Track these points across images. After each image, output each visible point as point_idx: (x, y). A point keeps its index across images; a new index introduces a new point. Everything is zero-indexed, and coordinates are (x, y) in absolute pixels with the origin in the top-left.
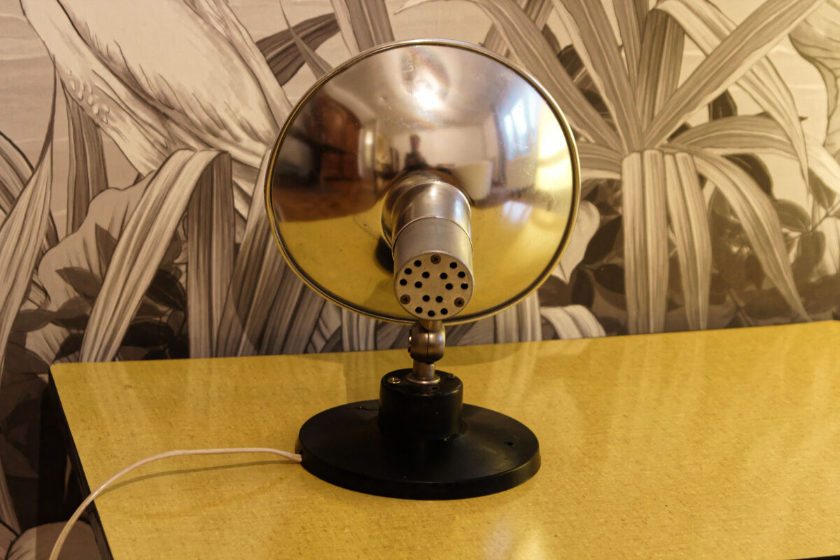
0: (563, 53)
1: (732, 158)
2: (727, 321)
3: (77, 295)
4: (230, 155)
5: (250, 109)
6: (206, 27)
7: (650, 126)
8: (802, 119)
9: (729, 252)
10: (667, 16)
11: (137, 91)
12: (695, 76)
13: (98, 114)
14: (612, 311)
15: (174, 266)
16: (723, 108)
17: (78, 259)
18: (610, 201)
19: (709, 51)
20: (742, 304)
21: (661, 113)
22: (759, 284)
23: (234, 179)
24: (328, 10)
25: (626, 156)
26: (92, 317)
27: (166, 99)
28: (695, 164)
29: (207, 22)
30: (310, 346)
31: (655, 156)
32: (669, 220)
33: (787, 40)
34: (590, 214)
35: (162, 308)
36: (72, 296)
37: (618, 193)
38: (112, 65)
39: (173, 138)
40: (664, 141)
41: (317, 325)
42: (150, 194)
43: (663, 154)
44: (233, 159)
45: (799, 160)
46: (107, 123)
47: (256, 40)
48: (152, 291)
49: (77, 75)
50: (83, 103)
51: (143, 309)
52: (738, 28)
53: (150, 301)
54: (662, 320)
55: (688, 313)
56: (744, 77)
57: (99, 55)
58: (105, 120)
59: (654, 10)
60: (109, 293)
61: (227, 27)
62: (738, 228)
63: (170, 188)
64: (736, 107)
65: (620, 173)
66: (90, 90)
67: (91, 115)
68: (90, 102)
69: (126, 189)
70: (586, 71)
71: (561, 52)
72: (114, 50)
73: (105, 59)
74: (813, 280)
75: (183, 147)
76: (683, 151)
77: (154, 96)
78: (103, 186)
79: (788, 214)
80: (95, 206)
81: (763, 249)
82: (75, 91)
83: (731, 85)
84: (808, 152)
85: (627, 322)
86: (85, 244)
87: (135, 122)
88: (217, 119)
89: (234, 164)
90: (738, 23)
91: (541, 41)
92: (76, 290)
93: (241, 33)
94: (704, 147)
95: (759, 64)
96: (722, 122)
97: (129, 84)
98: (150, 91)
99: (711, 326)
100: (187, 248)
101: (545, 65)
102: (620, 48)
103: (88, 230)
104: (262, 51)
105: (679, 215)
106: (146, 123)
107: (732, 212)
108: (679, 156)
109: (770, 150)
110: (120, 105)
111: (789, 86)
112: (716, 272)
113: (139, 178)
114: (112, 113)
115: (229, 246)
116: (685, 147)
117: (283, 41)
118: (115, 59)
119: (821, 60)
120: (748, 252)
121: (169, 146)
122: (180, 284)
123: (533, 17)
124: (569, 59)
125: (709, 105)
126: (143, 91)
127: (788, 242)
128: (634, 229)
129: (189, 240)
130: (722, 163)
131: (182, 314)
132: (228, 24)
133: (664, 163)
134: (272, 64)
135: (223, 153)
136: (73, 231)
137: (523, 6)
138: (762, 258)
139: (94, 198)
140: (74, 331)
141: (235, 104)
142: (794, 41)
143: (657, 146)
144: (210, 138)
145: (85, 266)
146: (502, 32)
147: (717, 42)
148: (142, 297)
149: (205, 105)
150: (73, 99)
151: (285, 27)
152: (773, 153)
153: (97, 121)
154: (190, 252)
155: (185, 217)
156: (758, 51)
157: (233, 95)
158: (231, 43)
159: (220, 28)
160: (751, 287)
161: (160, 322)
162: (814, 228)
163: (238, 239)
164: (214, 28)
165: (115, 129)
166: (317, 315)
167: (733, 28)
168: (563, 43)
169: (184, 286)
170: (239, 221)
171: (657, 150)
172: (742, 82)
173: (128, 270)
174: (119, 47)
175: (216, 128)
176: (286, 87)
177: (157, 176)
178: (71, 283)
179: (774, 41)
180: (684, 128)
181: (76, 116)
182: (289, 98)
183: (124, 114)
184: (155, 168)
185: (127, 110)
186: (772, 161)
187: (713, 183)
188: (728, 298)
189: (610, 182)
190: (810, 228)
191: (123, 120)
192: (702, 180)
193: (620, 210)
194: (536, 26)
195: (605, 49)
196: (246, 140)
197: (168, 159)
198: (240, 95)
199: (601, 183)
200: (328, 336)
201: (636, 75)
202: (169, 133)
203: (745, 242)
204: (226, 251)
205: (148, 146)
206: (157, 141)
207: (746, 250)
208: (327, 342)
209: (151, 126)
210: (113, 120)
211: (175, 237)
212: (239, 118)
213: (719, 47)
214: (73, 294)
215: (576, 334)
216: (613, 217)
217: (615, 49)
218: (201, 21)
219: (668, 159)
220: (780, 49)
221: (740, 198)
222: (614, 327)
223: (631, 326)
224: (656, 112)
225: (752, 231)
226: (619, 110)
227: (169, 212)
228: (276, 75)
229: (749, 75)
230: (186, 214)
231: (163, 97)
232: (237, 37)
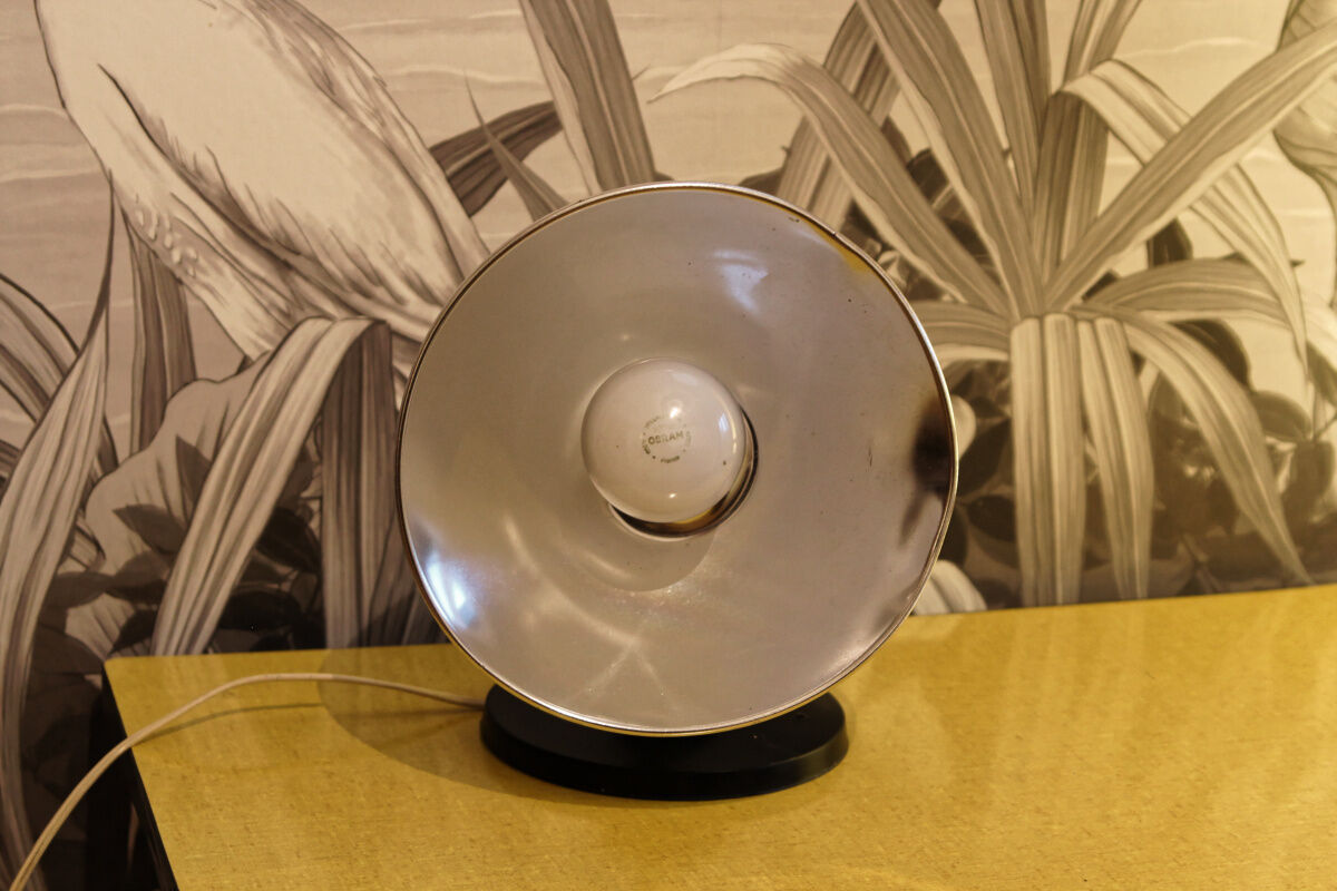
0: (915, 163)
1: (1184, 327)
2: (1179, 585)
3: (147, 548)
6: (350, 125)
7: (1053, 277)
8: (1295, 264)
9: (1180, 474)
10: (1079, 104)
11: (242, 226)
12: (1127, 195)
13: (180, 263)
14: (995, 570)
15: (300, 502)
16: (1170, 247)
17: (148, 491)
18: (992, 396)
19: (1147, 157)
20: (1202, 557)
21: (1071, 256)
22: (1229, 527)
23: (396, 364)
24: (542, 97)
25: (1016, 324)
26: (171, 583)
27: (288, 238)
28: (1126, 337)
29: (352, 117)
31: (1063, 324)
32: (1085, 426)
33: (1270, 140)
34: (960, 417)
35: (282, 570)
36: (139, 551)
37: (1004, 384)
38: (202, 186)
39: (298, 300)
40: (1077, 299)
42: (263, 389)
43: (1076, 320)
44: (393, 333)
45: (1292, 330)
46: (194, 277)
47: (431, 143)
48: (266, 542)
49: (146, 201)
50: (157, 246)
51: (252, 570)
52: (1193, 120)
53: (263, 559)
54: (1075, 583)
55: (1117, 573)
56: (1203, 198)
57: (181, 169)
58: (191, 272)
59: (1059, 94)
60: (198, 545)
61: (383, 124)
62: (1195, 437)
63: (294, 378)
64: (1189, 247)
65: (1008, 350)
66: (167, 224)
67: (168, 264)
68: (168, 243)
69: (224, 380)
70: (952, 191)
71: (913, 161)
72: (205, 161)
73: (192, 177)
74: (1316, 518)
76: (1106, 315)
77: (269, 235)
78: (188, 376)
79: (1274, 414)
80: (176, 408)
81: (1235, 470)
82: (143, 227)
83: (1182, 212)
84: (1307, 316)
85: (1019, 588)
86: (160, 469)
88: (369, 270)
89: (396, 342)
90: (1193, 113)
91: (880, 144)
92: (146, 540)
93: (405, 134)
94: (1139, 310)
95: (1226, 177)
96: (1169, 270)
97: (230, 216)
98: (262, 226)
99: (1155, 593)
100: (320, 475)
101: (886, 181)
102: (1005, 154)
103: (164, 446)
105: (1101, 417)
106: (255, 276)
107: (1186, 411)
108: (1101, 323)
109: (1244, 313)
110: (215, 249)
111: (1274, 210)
112: (1161, 507)
113: (245, 364)
114: (202, 262)
115: (387, 469)
116: (1110, 308)
117: (472, 145)
118: (206, 174)
119: (1325, 170)
120: (1212, 477)
121: (292, 312)
122: (311, 531)
123: (867, 105)
124: (925, 172)
125: (1148, 243)
126: (252, 227)
127: (1275, 460)
128: (1029, 440)
129: (326, 462)
130: (1167, 334)
131: (313, 579)
132: (386, 120)
133: (1076, 335)
134: (455, 182)
135: (378, 323)
136: (142, 447)
137: (852, 87)
138: (1234, 483)
139: (173, 395)
140: (143, 606)
141: (397, 245)
142: (1282, 140)
143: (1066, 308)
145: (160, 503)
146: (817, 128)
147: (1159, 143)
148: (252, 549)
149: (350, 248)
150: (140, 239)
151: (474, 124)
152: (1251, 318)
153: (179, 273)
154: (325, 480)
155: (317, 426)
156: (1224, 157)
157: (393, 233)
158: (391, 151)
159: (372, 126)
160: (1217, 532)
161: (279, 591)
162: (1317, 436)
164: (363, 126)
165: (207, 287)
167: (1185, 120)
168: (916, 146)
169: (317, 533)
171: (1069, 314)
172: (1200, 207)
173: (228, 508)
174: (213, 155)
175: (366, 283)
176: (478, 217)
177: (275, 360)
178: (138, 530)
179: (1250, 141)
180: (1109, 279)
181: (145, 265)
182: (484, 236)
183: (221, 263)
184: (270, 347)
185: (227, 257)
186: (1249, 331)
187: (1156, 367)
188: (1181, 549)
189: (992, 366)
190: (1311, 436)
191: (219, 271)
192: (1137, 361)
193: (1007, 410)
194: (872, 120)
195: (981, 154)
196: (414, 302)
197: (290, 333)
198: (405, 233)
199: (977, 367)
201: (1031, 195)
202: (292, 292)
203: (1206, 460)
204: (383, 479)
205: (259, 313)
206: (273, 304)
207: (1208, 472)
210: (204, 271)
211: (302, 456)
212: (402, 267)
213: (1162, 151)
214: (141, 547)
215: (940, 607)
216: (996, 421)
217: (998, 156)
218: (343, 116)
219: (1084, 328)
220: (1260, 153)
221: (1199, 391)
222: (1000, 596)
223: (1027, 595)
224: (1064, 255)
225: (1217, 441)
226: (1004, 251)
227: (291, 418)
228: (462, 200)
229: (1211, 194)
230: (319, 420)
231: (283, 236)
232: (400, 141)
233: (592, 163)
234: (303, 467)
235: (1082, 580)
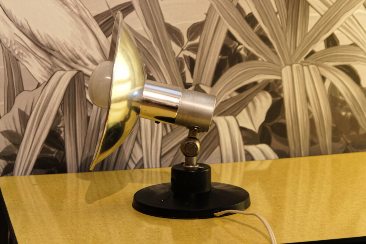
0: (248, 17)
1: (339, 67)
2: (343, 150)
3: (10, 144)
4: (83, 73)
5: (92, 49)
6: (68, 10)
7: (294, 52)
9: (340, 115)
11: (36, 42)
12: (316, 26)
13: (18, 54)
14: (281, 147)
15: (58, 128)
16: (332, 41)
17: (10, 126)
18: (277, 91)
19: (323, 13)
20: (349, 142)
21: (300, 45)
22: (357, 132)
23: (86, 84)
25: (283, 67)
26: (18, 154)
27: (51, 46)
28: (319, 71)
29: (69, 8)
30: (128, 167)
31: (298, 67)
32: (308, 100)
33: (362, 6)
34: (267, 97)
35: (53, 150)
36: (8, 145)
37: (280, 87)
38: (24, 30)
39: (54, 65)
40: (303, 59)
41: (130, 157)
42: (45, 92)
43: (303, 66)
44: (85, 75)
46: (22, 59)
47: (94, 15)
48: (47, 141)
49: (7, 36)
50: (10, 49)
51: (43, 150)
53: (46, 146)
54: (308, 150)
55: (321, 147)
56: (342, 26)
57: (17, 25)
58: (21, 57)
60: (26, 142)
61: (79, 10)
62: (344, 103)
63: (54, 89)
64: (338, 41)
65: (281, 76)
66: (13, 42)
67: (14, 55)
68: (14, 48)
69: (33, 90)
70: (260, 25)
71: (246, 16)
72: (24, 22)
73: (20, 28)
75: (60, 69)
76: (312, 64)
77: (44, 44)
78: (21, 89)
80: (18, 99)
81: (358, 113)
82: (6, 44)
83: (334, 30)
85: (289, 152)
86: (14, 119)
87: (36, 58)
88: (76, 55)
89: (86, 77)
91: (236, 11)
92: (10, 141)
93: (86, 12)
94: (324, 62)
95: (349, 19)
96: (332, 49)
97: (33, 40)
98: (43, 43)
99: (334, 152)
100: (64, 119)
101: (238, 23)
102: (276, 13)
103: (15, 111)
104: (97, 21)
105: (313, 97)
106: (41, 58)
107: (341, 94)
108: (311, 66)
109: (358, 62)
110: (28, 50)
112: (334, 125)
113: (39, 85)
114: (24, 54)
115: (84, 118)
116: (313, 62)
117: (107, 16)
118: (24, 26)
120: (351, 115)
121: (53, 69)
122: (61, 137)
124: (251, 20)
125: (325, 41)
126: (39, 43)
128: (290, 105)
129: (65, 116)
130: (333, 70)
131: (63, 152)
132: (80, 8)
133: (303, 71)
134: (102, 27)
135: (80, 71)
136: (8, 112)
138: (358, 118)
139: (17, 95)
140: (10, 162)
141: (85, 47)
143: (299, 62)
144: (73, 64)
145: (14, 129)
146: (216, 7)
147: (326, 9)
148: (43, 144)
149: (70, 49)
150: (5, 47)
151: (107, 9)
152: (360, 64)
153: (17, 58)
154: (65, 121)
155: (62, 104)
156: (348, 12)
157: (83, 43)
158: (81, 18)
159: (75, 10)
160: (354, 133)
161: (52, 156)
163: (89, 114)
164: (72, 10)
165: (26, 62)
166: (131, 152)
167: (334, 1)
168: (247, 12)
169: (63, 138)
170: (89, 105)
171: (300, 64)
172: (341, 28)
173: (35, 130)
174: (27, 21)
175: (75, 59)
176: (109, 38)
177: (48, 84)
178: (7, 138)
179: (355, 8)
180: (312, 52)
181: (7, 55)
183: (30, 54)
184: (46, 80)
185: (32, 52)
186: (360, 68)
187: (330, 80)
188: (342, 139)
189: (276, 81)
191: (30, 57)
192: (324, 79)
193: (282, 95)
194: (233, 4)
195: (269, 14)
196: (90, 65)
197: (52, 75)
198: (87, 43)
199: (271, 81)
200: (136, 162)
201: (285, 26)
202: (53, 63)
203: (349, 110)
204: (83, 121)
205: (42, 69)
206: (47, 67)
207: (349, 114)
208: (136, 165)
209: (43, 59)
210: (25, 57)
211: (58, 114)
212: (87, 54)
213: (327, 11)
214: (9, 143)
215: (263, 158)
216: (279, 98)
217: (274, 14)
218: (66, 7)
219: (305, 68)
220: (360, 11)
221: (345, 88)
222: (282, 154)
223: (292, 154)
224: (298, 45)
225: (352, 104)
226: (278, 44)
227: (54, 101)
228: (104, 32)
229: (344, 24)
230: (62, 102)
231: (49, 45)
232: (84, 15)
233: (145, 20)
234: (58, 117)
235: (310, 149)
